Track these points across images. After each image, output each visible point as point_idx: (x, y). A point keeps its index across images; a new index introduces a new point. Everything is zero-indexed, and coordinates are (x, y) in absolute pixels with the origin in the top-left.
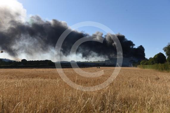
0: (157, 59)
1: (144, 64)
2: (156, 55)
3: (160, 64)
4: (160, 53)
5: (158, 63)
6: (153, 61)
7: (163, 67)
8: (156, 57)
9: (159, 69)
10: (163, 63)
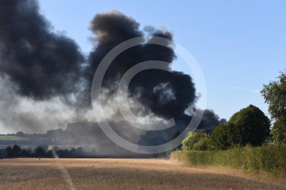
0: (240, 127)
1: (195, 145)
2: (236, 115)
3: (248, 148)
4: (251, 106)
5: (244, 144)
6: (225, 138)
7: (260, 160)
8: (235, 122)
9: (246, 168)
10: (260, 145)
